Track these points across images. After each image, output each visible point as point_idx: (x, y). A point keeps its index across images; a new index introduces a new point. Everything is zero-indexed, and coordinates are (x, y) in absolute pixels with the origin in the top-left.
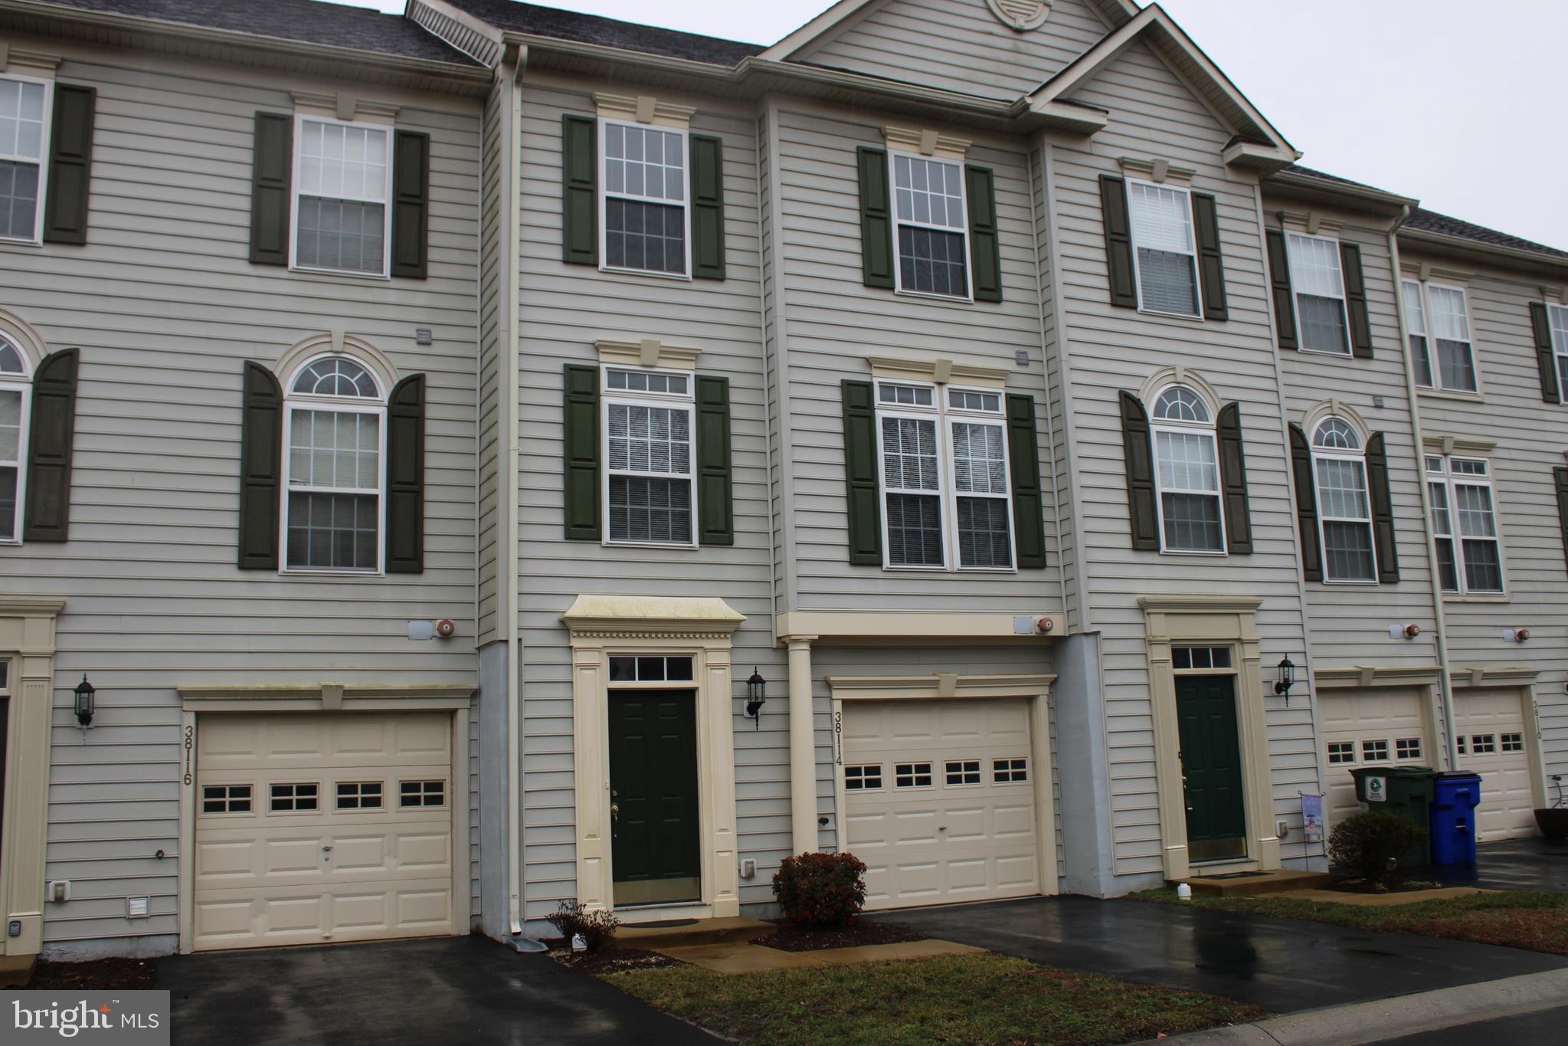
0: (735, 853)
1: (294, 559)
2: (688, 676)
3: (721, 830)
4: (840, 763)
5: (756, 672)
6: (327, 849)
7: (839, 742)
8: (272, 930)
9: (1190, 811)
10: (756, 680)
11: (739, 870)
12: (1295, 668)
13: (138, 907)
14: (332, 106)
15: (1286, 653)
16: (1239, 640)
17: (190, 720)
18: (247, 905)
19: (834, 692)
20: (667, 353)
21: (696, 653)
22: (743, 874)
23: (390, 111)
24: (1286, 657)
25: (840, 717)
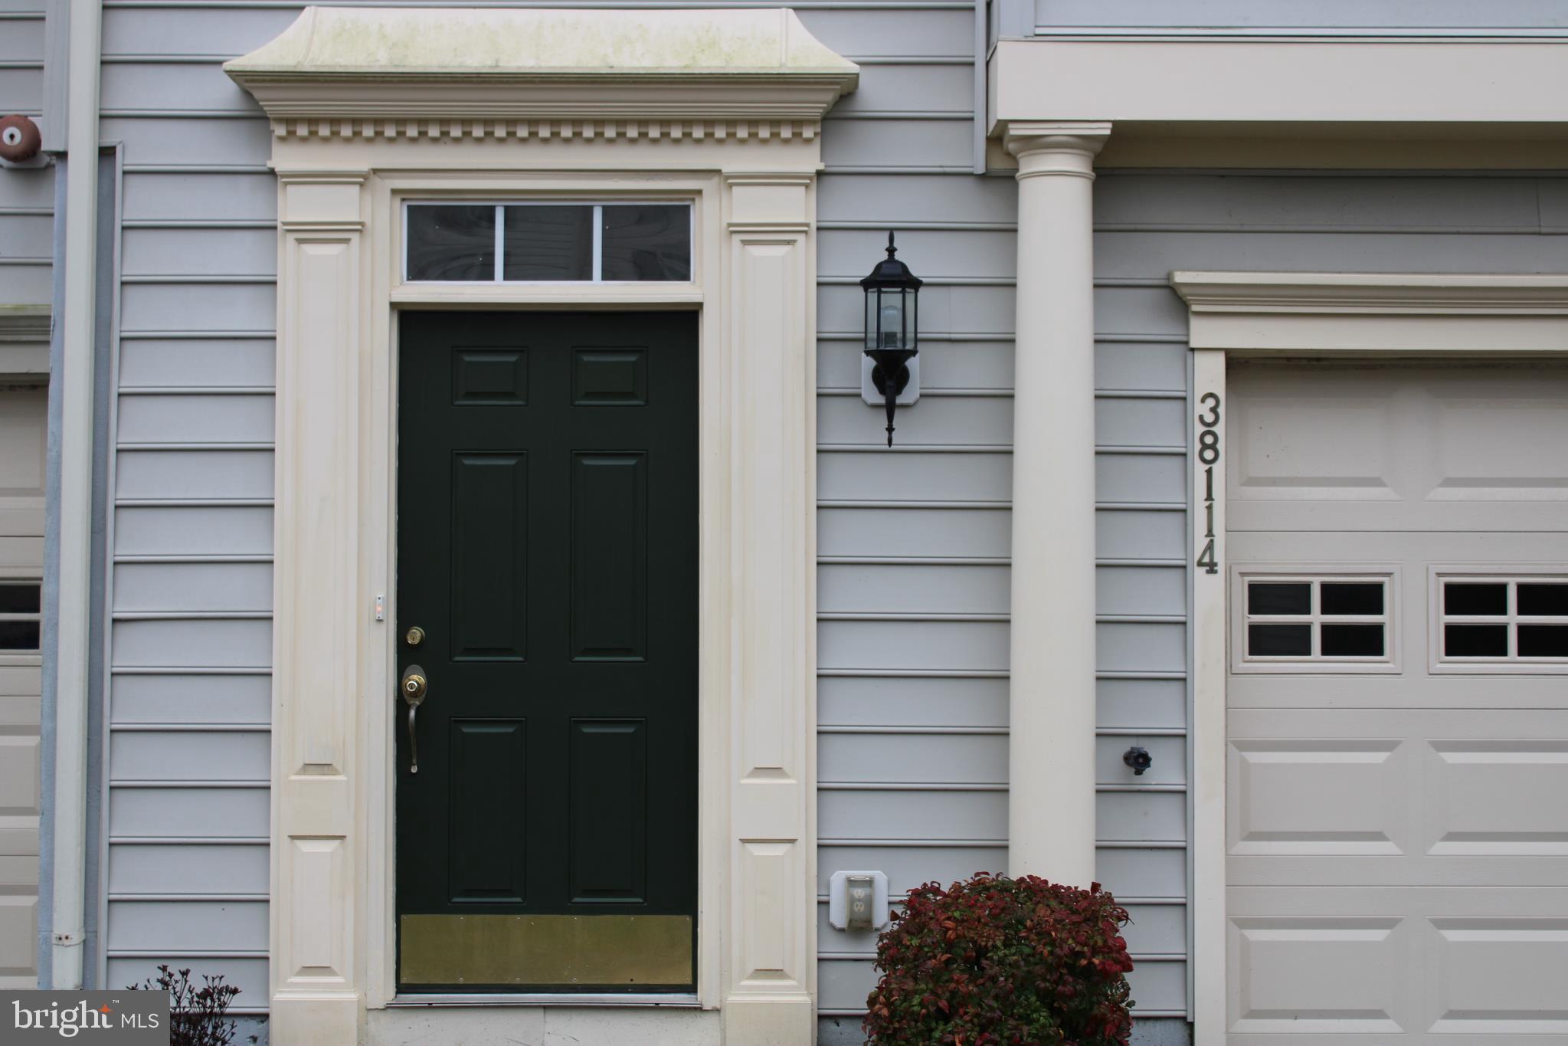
0: (806, 851)
2: (675, 265)
3: (760, 771)
4: (1212, 568)
5: (891, 252)
7: (1209, 497)
10: (890, 278)
11: (823, 904)
19: (1195, 324)
21: (699, 192)
22: (838, 916)
25: (1221, 410)
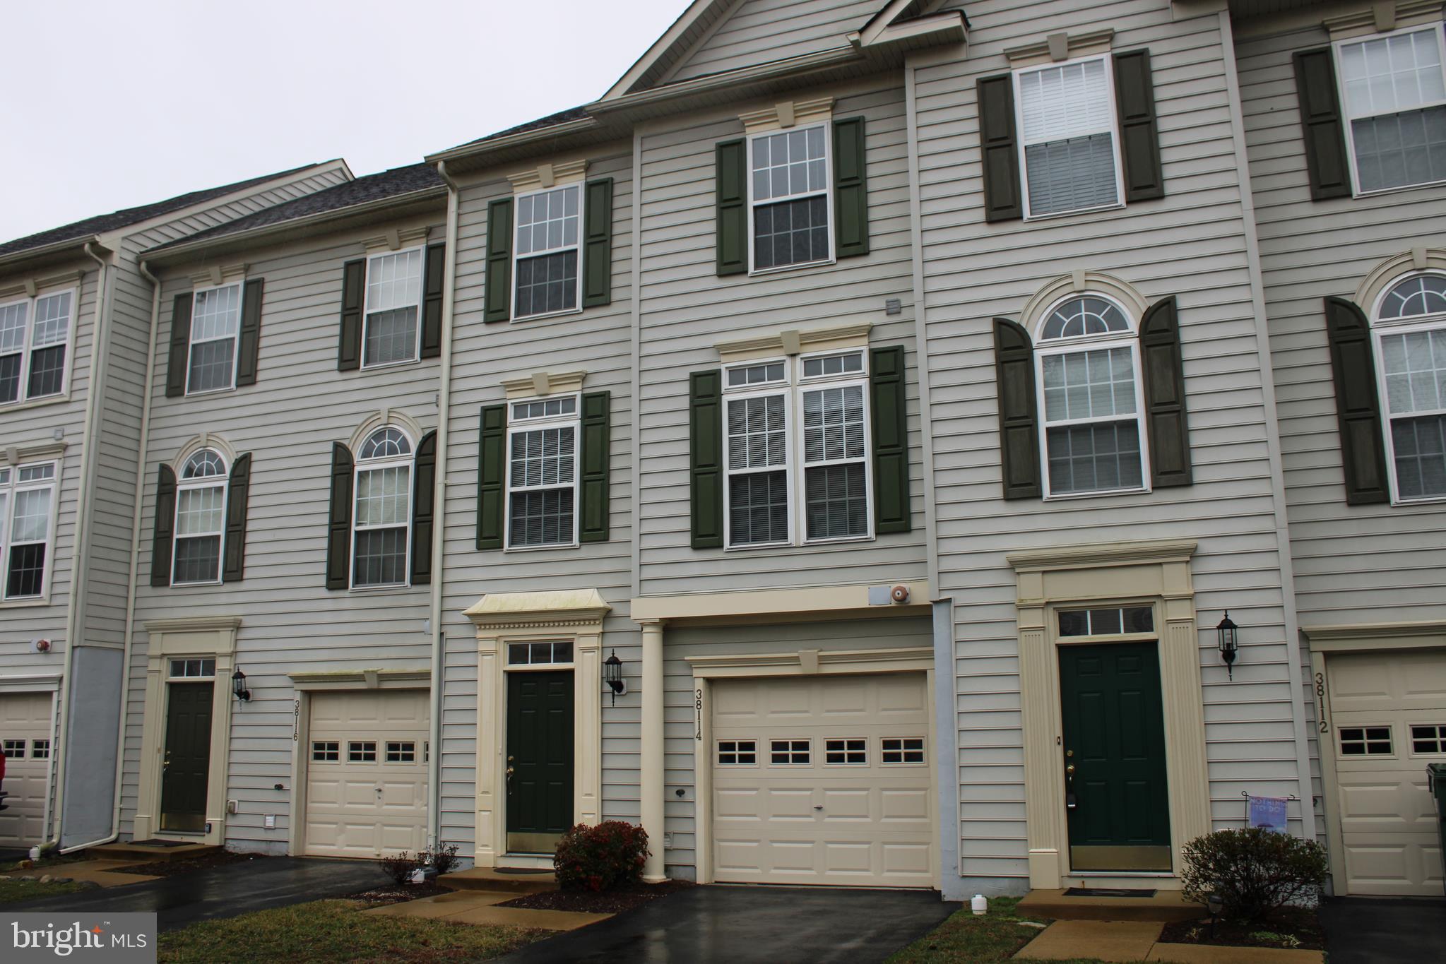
0: (598, 816)
1: (358, 580)
2: (570, 658)
3: (586, 795)
4: (700, 739)
5: (613, 654)
6: (380, 791)
7: (699, 719)
8: (348, 846)
9: (1072, 808)
10: (614, 661)
12: (1237, 630)
13: (270, 822)
14: (383, 243)
15: (1226, 610)
16: (1160, 596)
17: (298, 696)
18: (334, 826)
19: (694, 670)
20: (554, 381)
21: (575, 639)
23: (421, 233)
24: (1226, 616)
25: (702, 694)
